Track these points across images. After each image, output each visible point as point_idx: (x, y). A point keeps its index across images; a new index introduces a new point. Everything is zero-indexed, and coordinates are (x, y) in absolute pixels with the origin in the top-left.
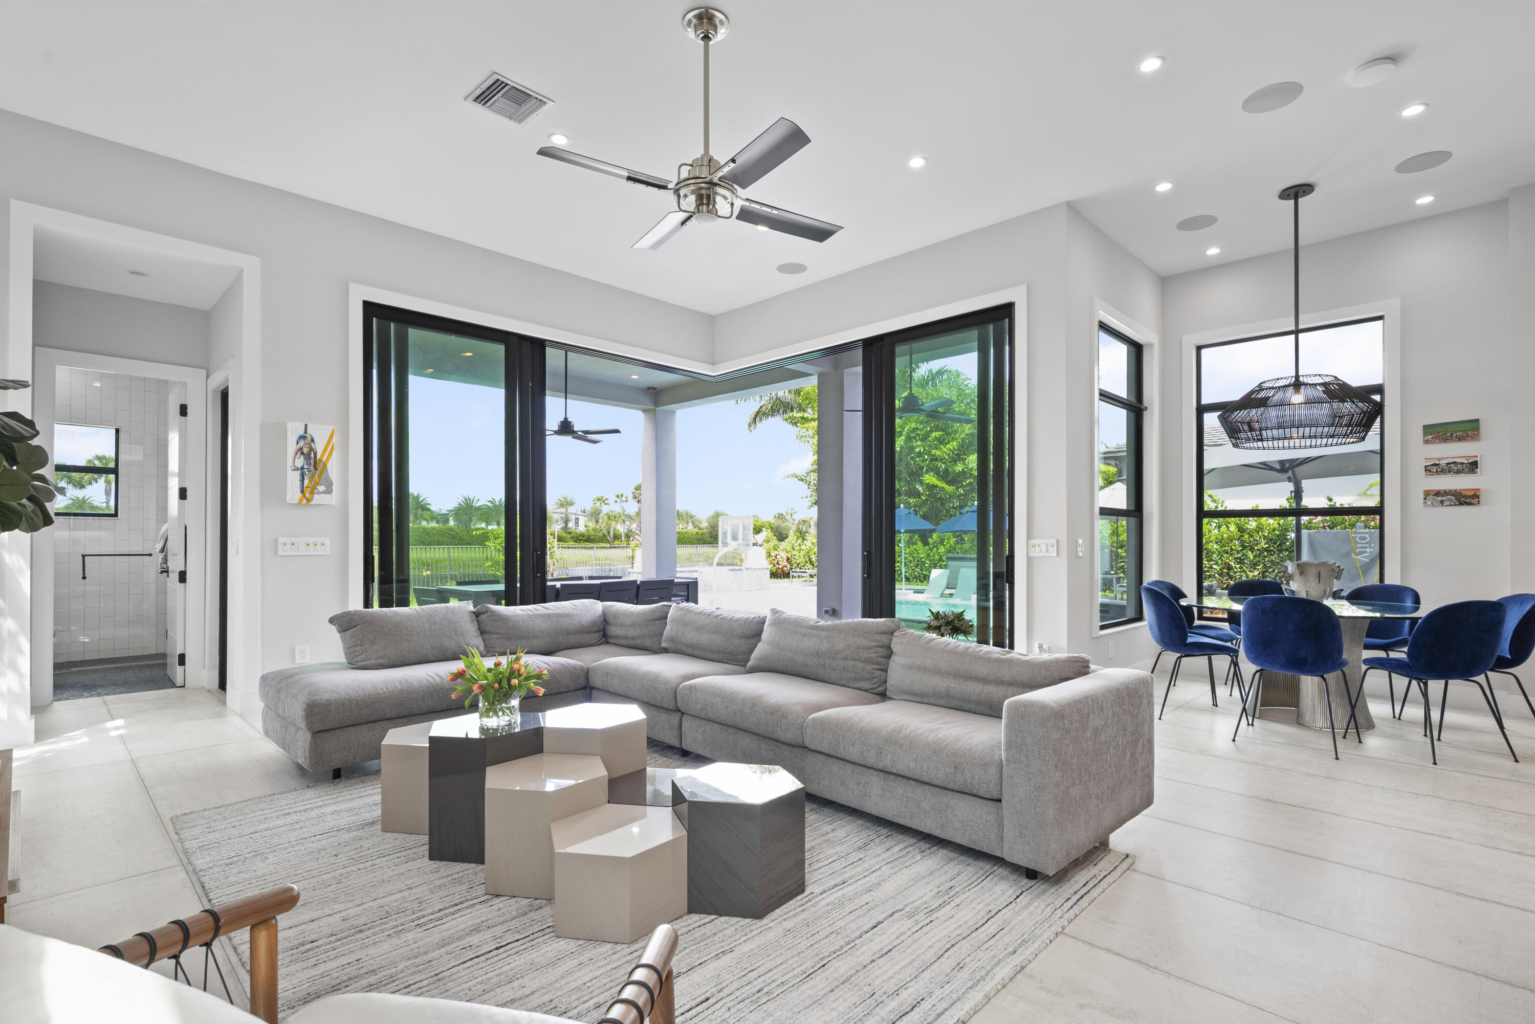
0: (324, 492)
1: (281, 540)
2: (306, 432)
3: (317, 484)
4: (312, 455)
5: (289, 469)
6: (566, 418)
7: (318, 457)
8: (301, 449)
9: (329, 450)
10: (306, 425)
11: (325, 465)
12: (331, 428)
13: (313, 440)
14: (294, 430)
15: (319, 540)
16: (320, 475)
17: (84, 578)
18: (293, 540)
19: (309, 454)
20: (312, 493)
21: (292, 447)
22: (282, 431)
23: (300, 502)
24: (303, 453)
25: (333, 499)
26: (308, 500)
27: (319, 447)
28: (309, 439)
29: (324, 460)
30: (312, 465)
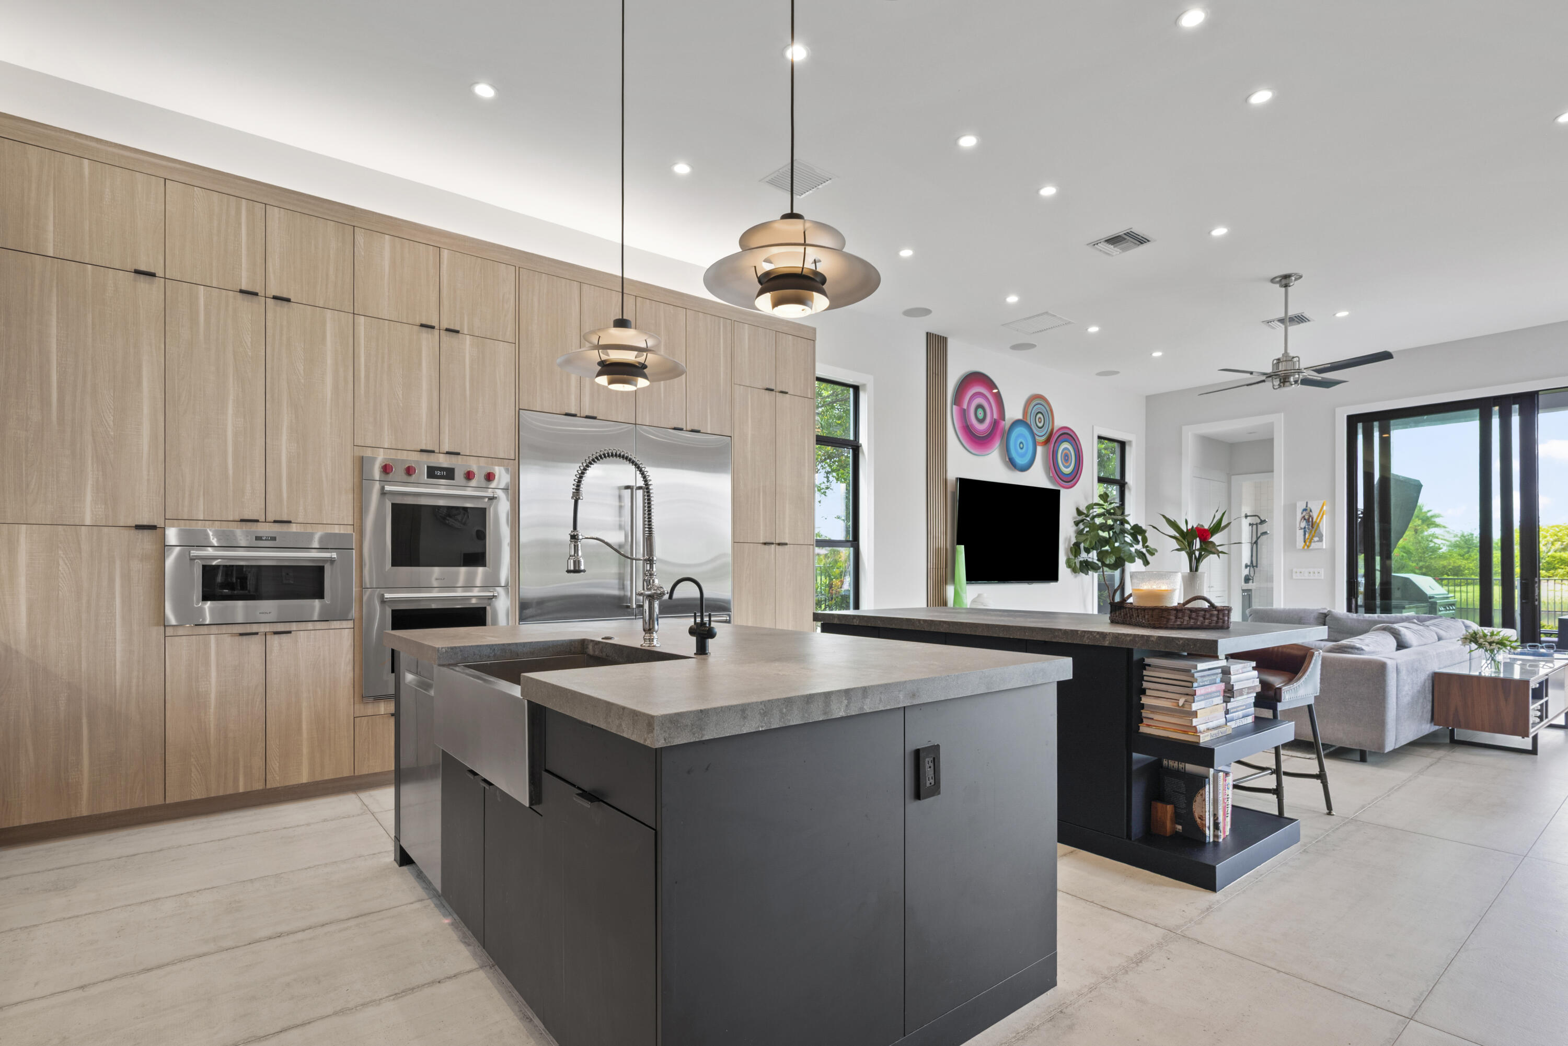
0: (1318, 541)
1: (1295, 570)
2: (1307, 506)
3: (1314, 536)
4: (1311, 520)
5: (1298, 529)
7: (1314, 520)
8: (1304, 517)
9: (1321, 515)
10: (1307, 503)
12: (1322, 502)
13: (1311, 511)
14: (1301, 506)
15: (1315, 571)
16: (1316, 530)
18: (1302, 570)
19: (1309, 519)
20: (1310, 542)
21: (1299, 516)
22: (1294, 506)
23: (1304, 547)
24: (1305, 519)
25: (1325, 545)
26: (1308, 547)
27: (1315, 514)
28: (1309, 510)
29: (1318, 521)
30: (1311, 525)
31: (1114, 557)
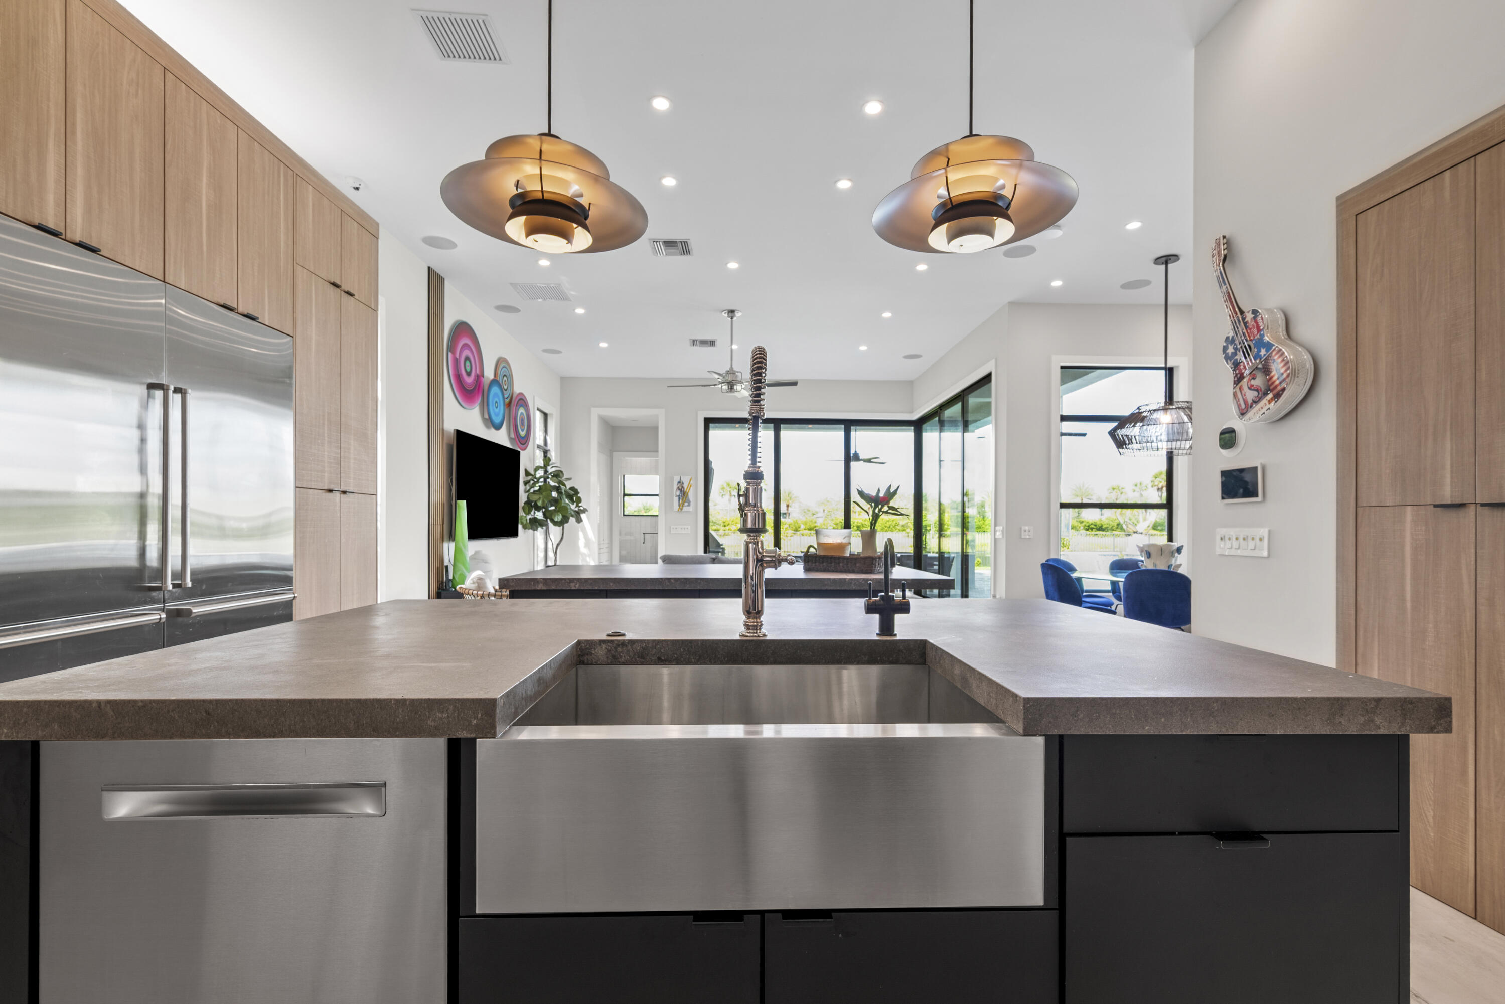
0: (688, 506)
1: (672, 527)
2: (680, 480)
3: (684, 502)
4: (683, 490)
5: (674, 496)
6: (856, 452)
7: (685, 490)
8: (679, 487)
9: (689, 487)
10: (680, 477)
11: (688, 494)
12: (690, 477)
13: (683, 483)
14: (677, 479)
15: (686, 527)
16: (686, 498)
17: (644, 543)
18: (676, 527)
19: (682, 489)
20: (683, 506)
21: (675, 487)
22: (672, 480)
23: (678, 510)
24: (679, 489)
25: (691, 509)
26: (681, 509)
27: (685, 486)
28: (682, 483)
29: (687, 491)
30: (683, 495)
31: (561, 515)
